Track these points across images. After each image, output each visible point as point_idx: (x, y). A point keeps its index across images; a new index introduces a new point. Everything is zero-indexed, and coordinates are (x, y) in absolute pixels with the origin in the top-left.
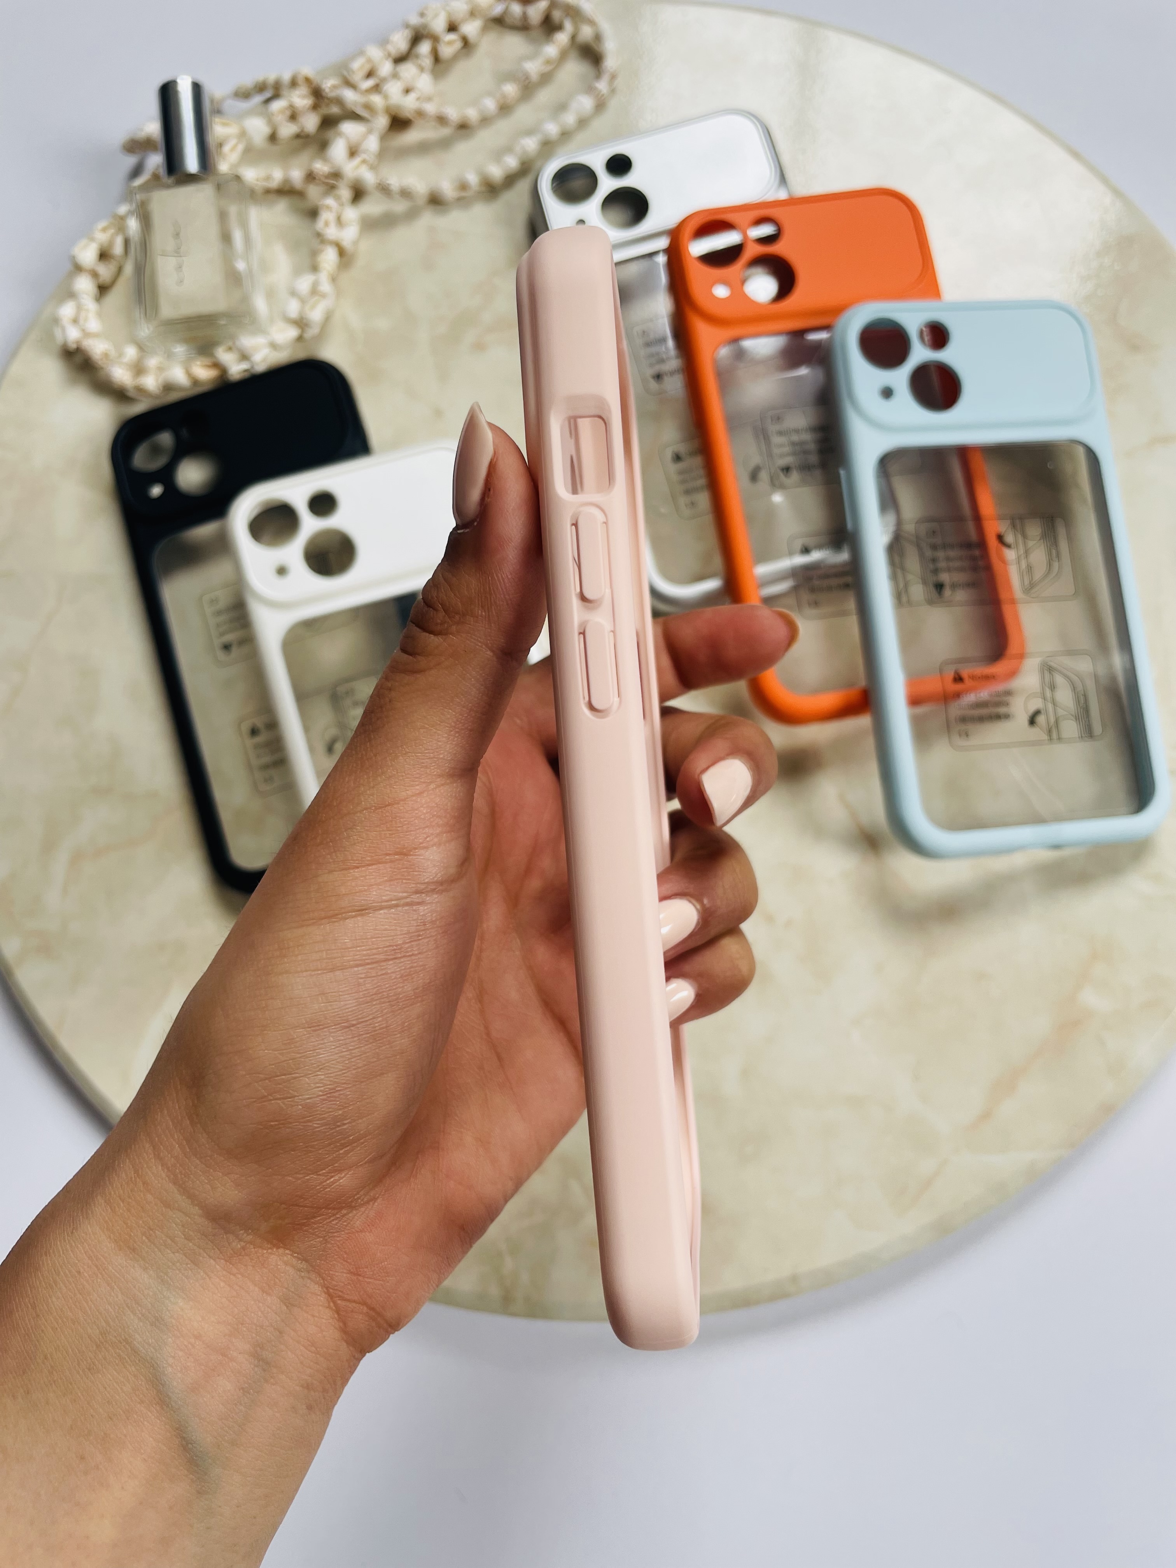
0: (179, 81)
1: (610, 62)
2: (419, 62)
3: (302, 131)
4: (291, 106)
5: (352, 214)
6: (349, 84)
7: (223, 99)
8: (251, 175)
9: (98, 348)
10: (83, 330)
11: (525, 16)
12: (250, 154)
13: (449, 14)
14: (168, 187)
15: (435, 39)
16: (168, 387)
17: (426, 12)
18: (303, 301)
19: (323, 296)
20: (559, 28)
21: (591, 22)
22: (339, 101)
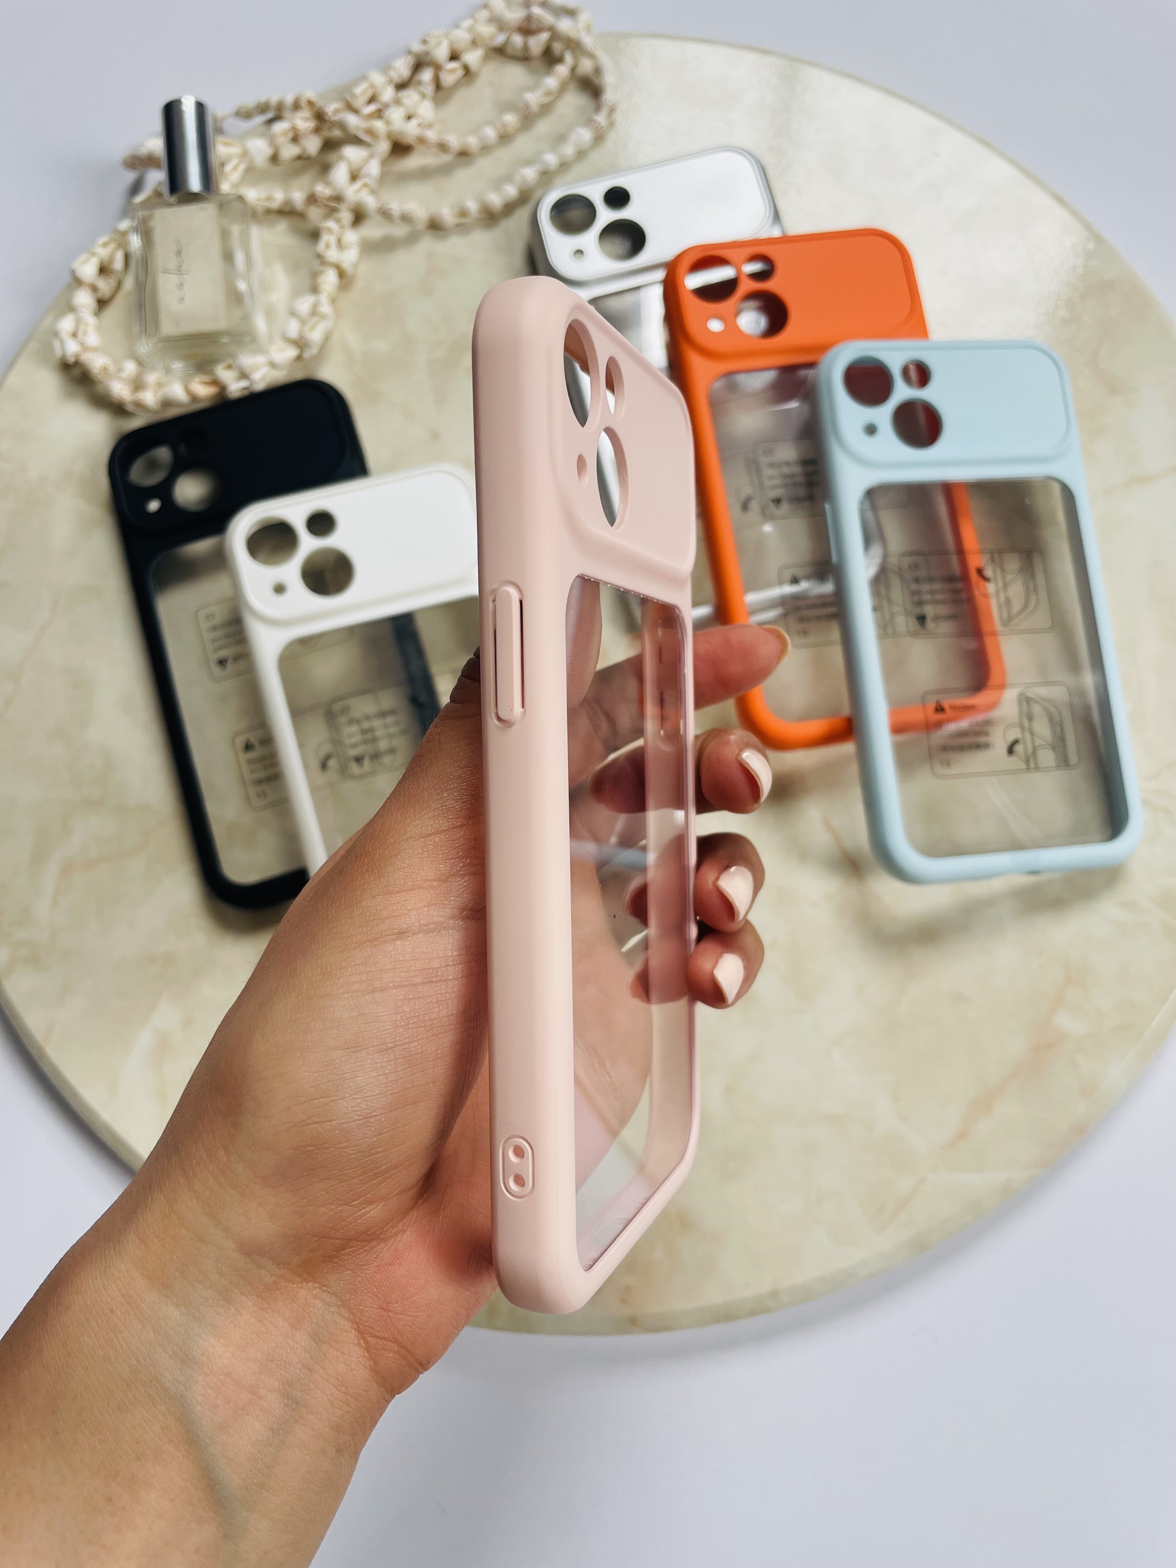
0: (183, 100)
1: (609, 96)
2: (421, 89)
3: (304, 152)
4: (294, 129)
5: (352, 237)
6: (351, 108)
7: (224, 118)
8: (253, 195)
9: (96, 362)
10: (82, 344)
11: (526, 48)
12: (252, 174)
13: (451, 43)
14: (170, 205)
15: (438, 67)
16: (167, 403)
17: (428, 39)
18: (303, 322)
19: (323, 317)
20: (559, 60)
21: (591, 56)
22: (342, 126)
